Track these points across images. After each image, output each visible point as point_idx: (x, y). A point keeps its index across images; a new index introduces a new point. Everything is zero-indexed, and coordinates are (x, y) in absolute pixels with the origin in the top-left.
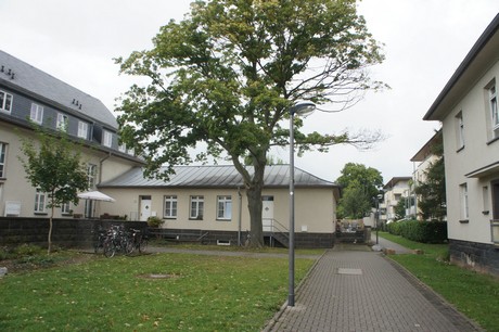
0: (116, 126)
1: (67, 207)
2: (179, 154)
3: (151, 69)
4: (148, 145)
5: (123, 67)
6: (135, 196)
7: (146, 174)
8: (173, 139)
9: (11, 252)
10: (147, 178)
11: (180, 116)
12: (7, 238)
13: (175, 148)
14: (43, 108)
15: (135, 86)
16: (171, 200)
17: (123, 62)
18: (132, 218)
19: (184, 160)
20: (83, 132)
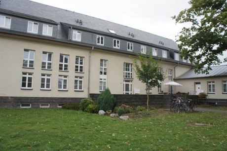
0: (178, 49)
1: (161, 90)
2: (213, 60)
3: (191, 18)
4: (196, 57)
5: (177, 20)
6: (192, 83)
7: (196, 71)
8: (209, 52)
9: (134, 109)
10: (197, 73)
11: (210, 38)
12: (133, 103)
13: (211, 57)
14: (146, 47)
15: (184, 28)
16: (212, 84)
17: (176, 18)
18: (192, 93)
19: (216, 62)
20: (165, 55)
